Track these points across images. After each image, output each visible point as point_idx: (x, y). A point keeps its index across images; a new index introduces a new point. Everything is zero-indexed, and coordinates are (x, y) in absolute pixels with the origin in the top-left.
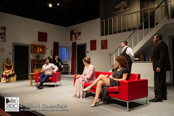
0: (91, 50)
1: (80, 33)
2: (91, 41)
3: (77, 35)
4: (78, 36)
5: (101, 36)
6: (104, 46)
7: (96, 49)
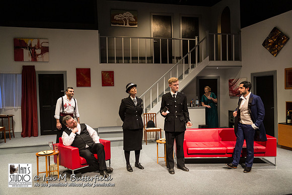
0: (78, 86)
1: (45, 50)
2: (78, 70)
3: (38, 51)
4: (42, 54)
5: (101, 63)
6: (109, 80)
7: (89, 85)
